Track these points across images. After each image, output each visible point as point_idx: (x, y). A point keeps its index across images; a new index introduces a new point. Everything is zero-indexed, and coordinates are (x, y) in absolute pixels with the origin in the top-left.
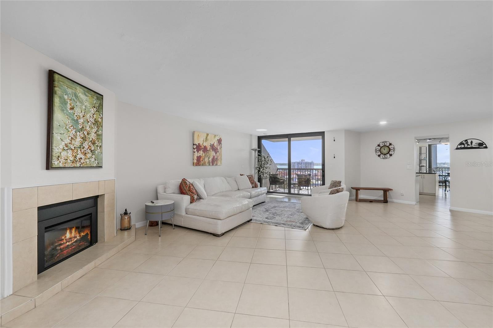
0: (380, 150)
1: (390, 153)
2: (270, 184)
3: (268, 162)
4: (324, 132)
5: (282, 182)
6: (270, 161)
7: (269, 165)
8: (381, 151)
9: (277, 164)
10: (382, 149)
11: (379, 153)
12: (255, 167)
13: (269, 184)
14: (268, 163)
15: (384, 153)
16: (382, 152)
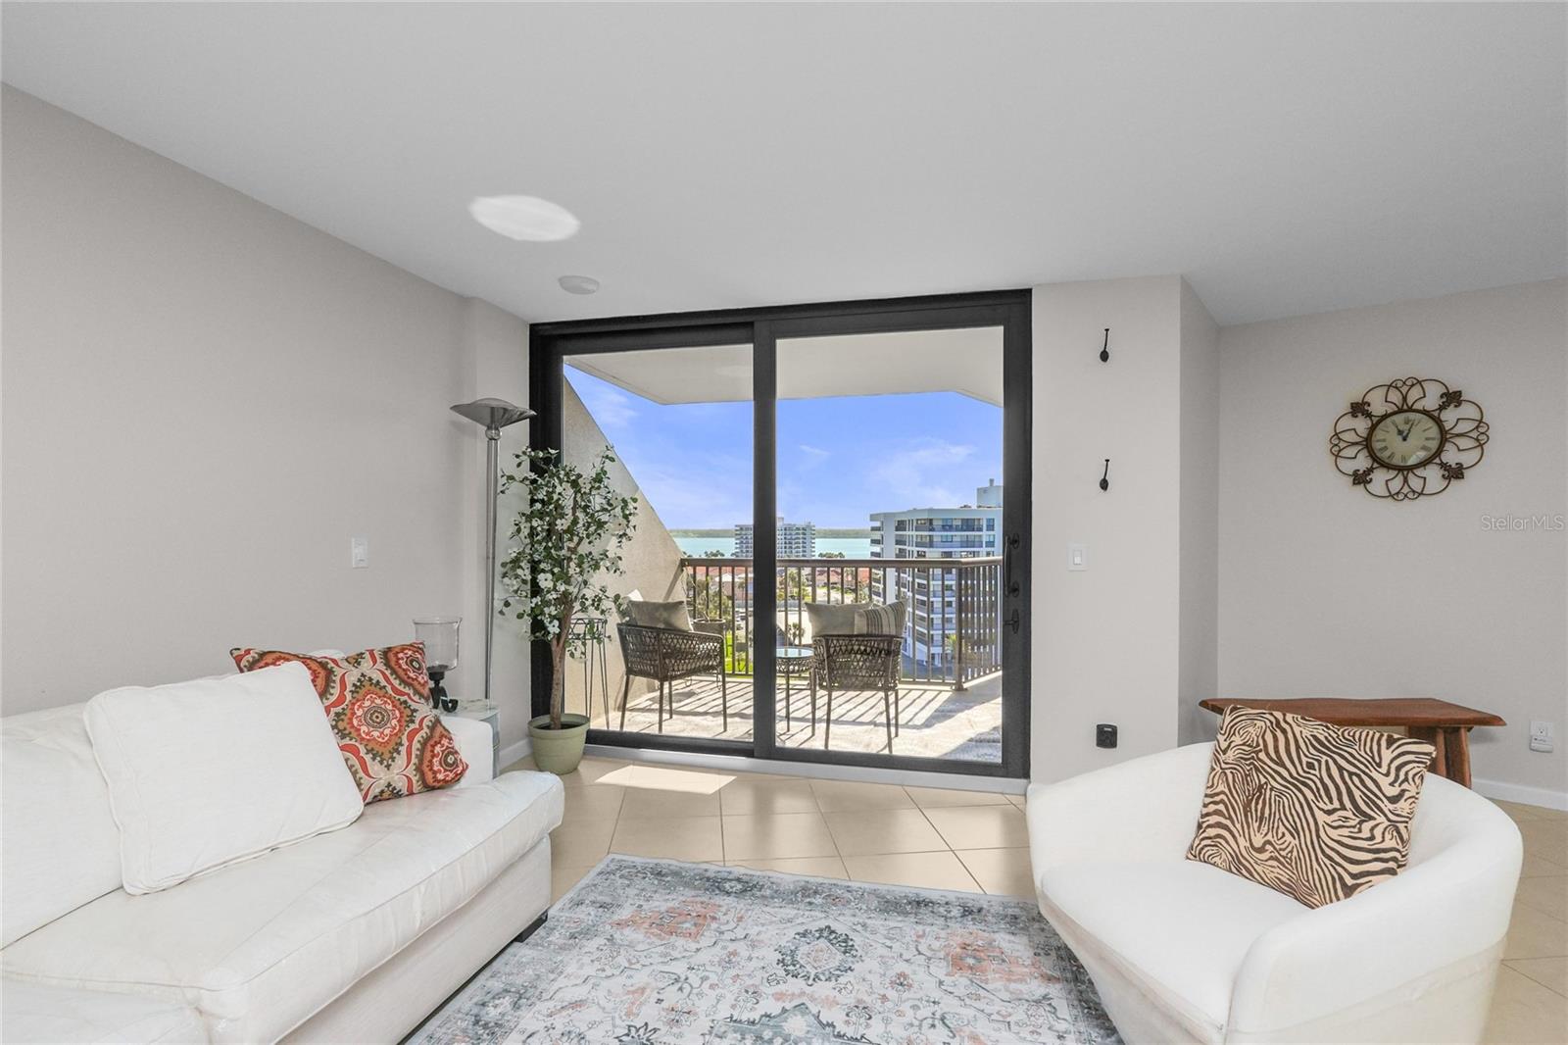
0: (1367, 443)
1: (1451, 456)
2: (630, 672)
3: (604, 517)
4: (1029, 291)
5: (708, 656)
6: (618, 511)
7: (614, 540)
8: (1377, 446)
9: (671, 531)
10: (1379, 434)
11: (1362, 462)
12: (491, 557)
13: (623, 668)
14: (601, 524)
15: (1397, 461)
16: (1385, 455)
